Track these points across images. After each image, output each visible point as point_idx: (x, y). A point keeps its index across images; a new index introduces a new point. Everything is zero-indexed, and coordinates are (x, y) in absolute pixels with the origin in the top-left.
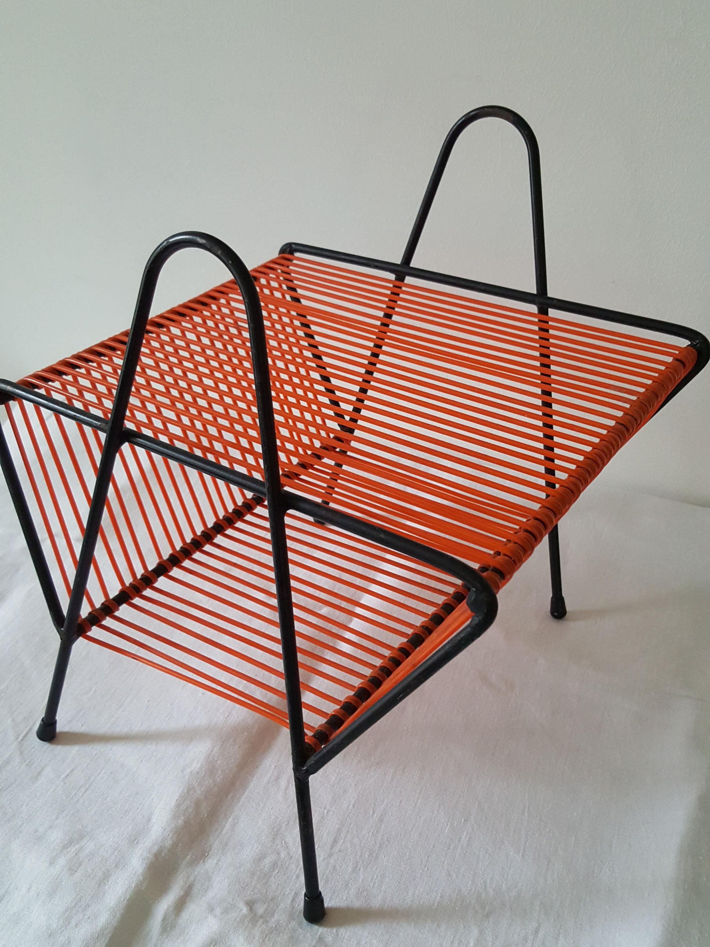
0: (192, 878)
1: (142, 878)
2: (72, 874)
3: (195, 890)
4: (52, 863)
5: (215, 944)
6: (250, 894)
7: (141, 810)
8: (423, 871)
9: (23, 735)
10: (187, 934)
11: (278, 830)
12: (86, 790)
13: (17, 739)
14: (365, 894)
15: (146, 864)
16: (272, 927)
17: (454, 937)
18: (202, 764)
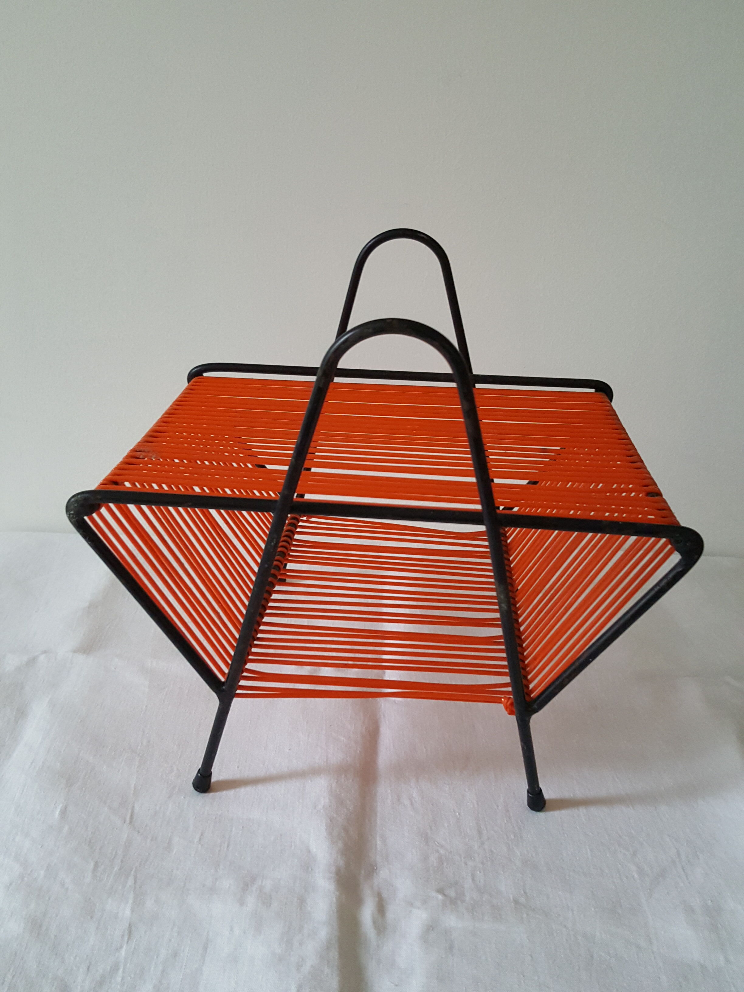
0: (376, 888)
2: (269, 907)
3: (385, 895)
5: (433, 928)
6: (435, 884)
7: (295, 846)
9: (128, 818)
12: (228, 845)
13: (125, 822)
15: (334, 882)
16: (472, 903)
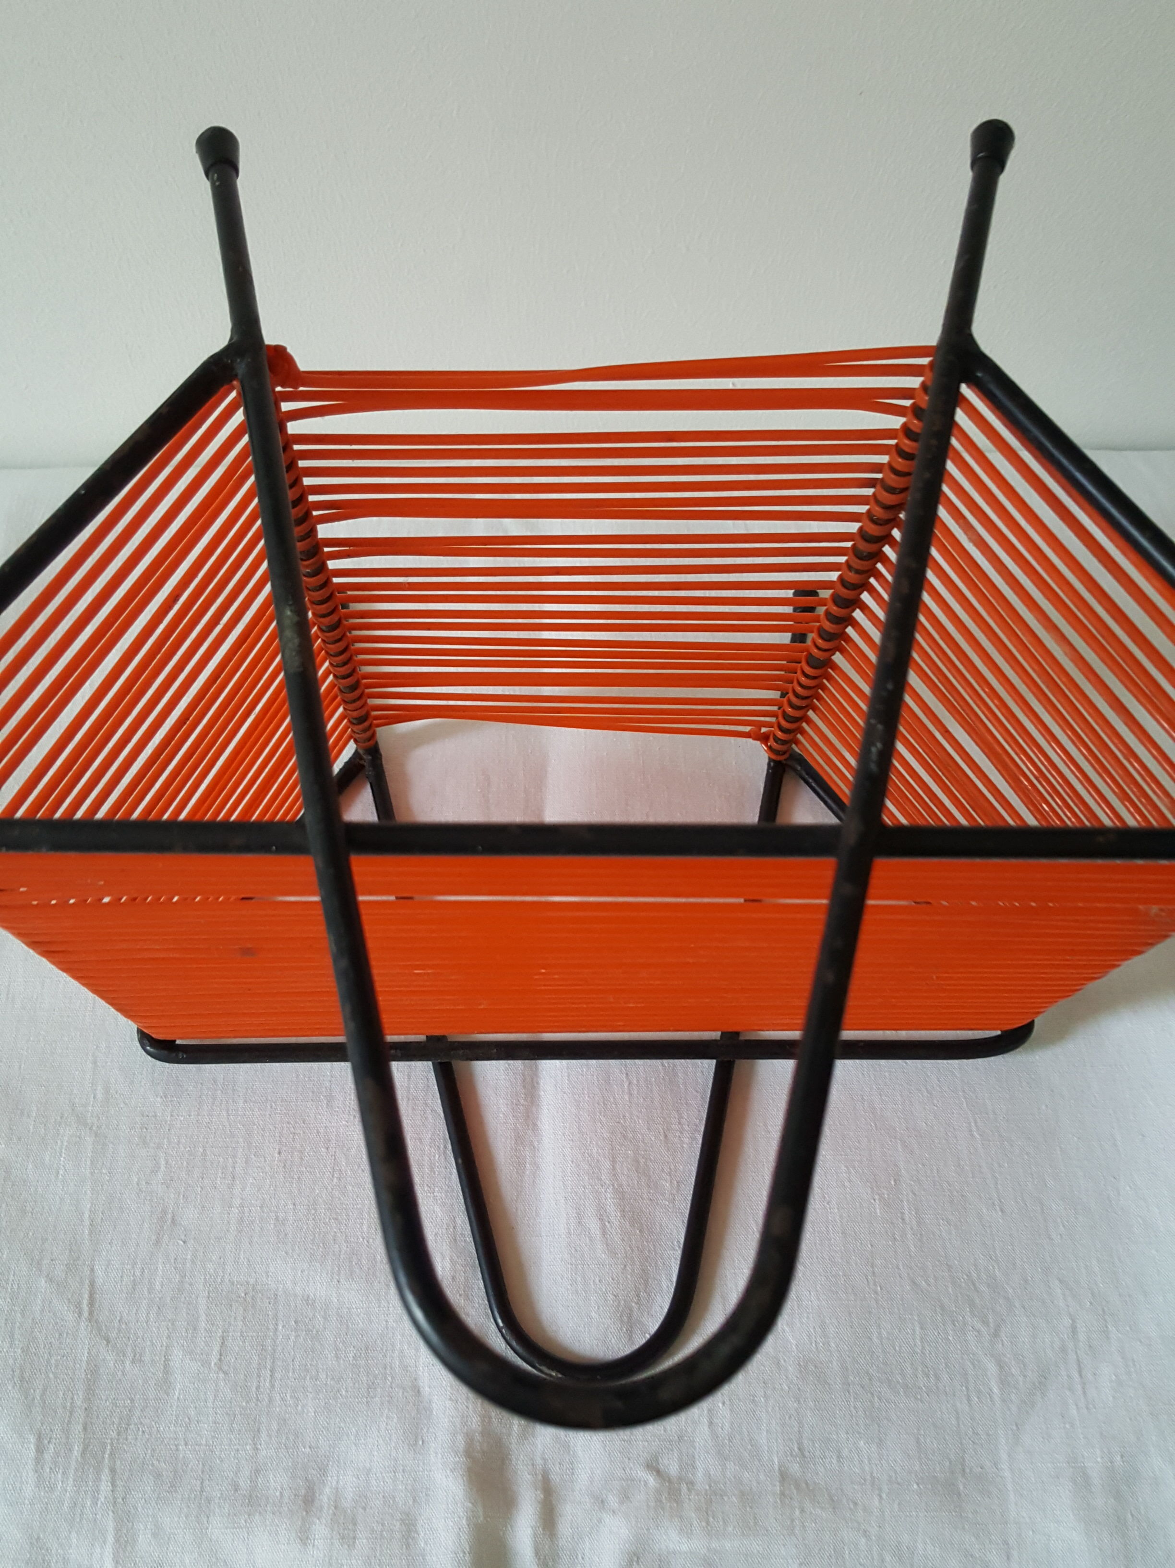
0: (539, 1461)
1: (470, 1505)
2: (351, 1546)
3: (555, 1478)
4: (304, 1537)
5: (638, 1558)
6: (644, 1446)
7: (392, 1378)
8: (876, 1293)
9: (85, 1302)
10: (583, 1558)
11: (630, 1317)
12: (272, 1371)
13: (80, 1314)
14: (811, 1367)
15: (463, 1476)
16: (706, 1490)
17: (967, 1388)
18: (451, 1260)
